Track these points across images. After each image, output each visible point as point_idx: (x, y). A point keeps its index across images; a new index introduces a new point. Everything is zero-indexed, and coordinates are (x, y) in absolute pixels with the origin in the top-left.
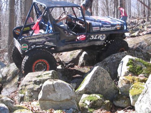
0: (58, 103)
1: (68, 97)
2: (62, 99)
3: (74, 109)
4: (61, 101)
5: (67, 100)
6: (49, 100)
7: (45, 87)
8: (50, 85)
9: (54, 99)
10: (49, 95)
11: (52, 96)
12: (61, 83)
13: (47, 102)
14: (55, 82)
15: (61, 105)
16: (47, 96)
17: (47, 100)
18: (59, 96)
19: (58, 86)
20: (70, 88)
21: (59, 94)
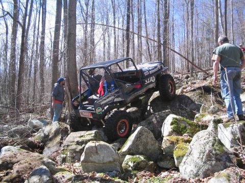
0: (101, 165)
1: (111, 159)
2: (105, 161)
3: (117, 171)
4: (104, 163)
5: (110, 162)
6: (92, 162)
7: (87, 149)
8: (92, 147)
9: (96, 161)
10: (92, 157)
11: (94, 158)
12: (104, 145)
13: (89, 164)
14: (97, 144)
15: (104, 168)
16: (89, 158)
17: (89, 162)
18: (102, 158)
19: (101, 148)
20: (113, 150)
21: (102, 156)
